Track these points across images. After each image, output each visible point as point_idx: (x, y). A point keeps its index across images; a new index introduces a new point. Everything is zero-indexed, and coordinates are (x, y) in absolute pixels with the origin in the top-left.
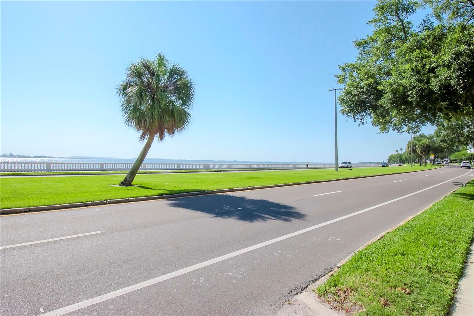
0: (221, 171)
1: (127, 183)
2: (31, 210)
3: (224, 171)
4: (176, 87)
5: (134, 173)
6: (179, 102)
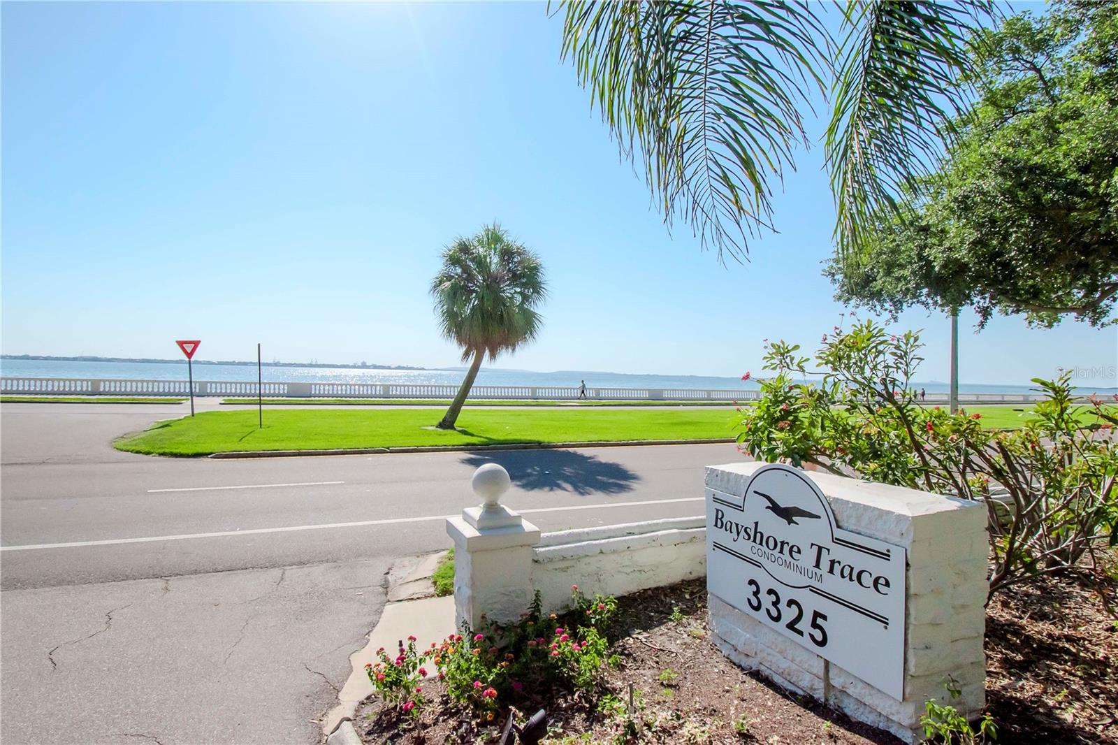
0: (678, 405)
1: (447, 424)
3: (684, 405)
4: (514, 275)
5: (455, 410)
6: (519, 298)
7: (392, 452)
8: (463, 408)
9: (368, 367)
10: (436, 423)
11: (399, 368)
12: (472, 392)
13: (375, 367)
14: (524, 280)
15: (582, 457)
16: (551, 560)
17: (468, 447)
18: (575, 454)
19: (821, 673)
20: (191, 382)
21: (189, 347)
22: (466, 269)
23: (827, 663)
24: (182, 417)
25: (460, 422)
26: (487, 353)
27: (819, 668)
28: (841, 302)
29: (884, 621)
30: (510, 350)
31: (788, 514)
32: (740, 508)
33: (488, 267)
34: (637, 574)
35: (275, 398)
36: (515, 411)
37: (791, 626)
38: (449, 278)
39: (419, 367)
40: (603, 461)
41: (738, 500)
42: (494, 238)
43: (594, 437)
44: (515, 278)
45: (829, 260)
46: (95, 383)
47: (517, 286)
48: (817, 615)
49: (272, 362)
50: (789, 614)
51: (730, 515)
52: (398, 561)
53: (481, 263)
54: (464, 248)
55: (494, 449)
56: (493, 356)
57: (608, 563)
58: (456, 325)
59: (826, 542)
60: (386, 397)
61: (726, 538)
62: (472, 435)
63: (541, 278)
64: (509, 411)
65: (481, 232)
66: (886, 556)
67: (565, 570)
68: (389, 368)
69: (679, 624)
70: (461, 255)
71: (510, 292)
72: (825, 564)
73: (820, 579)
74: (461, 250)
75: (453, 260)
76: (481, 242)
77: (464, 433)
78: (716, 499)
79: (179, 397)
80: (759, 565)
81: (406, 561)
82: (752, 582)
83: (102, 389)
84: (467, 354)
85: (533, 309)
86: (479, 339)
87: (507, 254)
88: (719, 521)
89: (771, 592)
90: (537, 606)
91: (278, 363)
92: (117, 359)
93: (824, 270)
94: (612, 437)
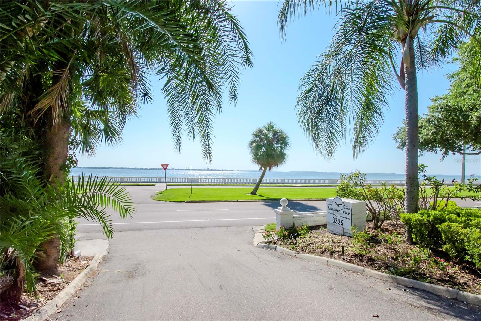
1: (254, 193)
2: (211, 202)
4: (278, 140)
5: (256, 188)
6: (279, 149)
7: (239, 201)
8: (259, 187)
9: (210, 170)
10: (250, 193)
11: (223, 170)
12: (263, 181)
13: (213, 170)
14: (281, 142)
15: (302, 204)
16: (296, 218)
17: (263, 200)
18: (300, 203)
19: (342, 230)
20: (166, 178)
21: (165, 167)
22: (260, 138)
23: (343, 228)
24: (163, 190)
25: (258, 192)
26: (268, 169)
27: (342, 229)
28: (400, 149)
29: (349, 219)
30: (276, 166)
31: (338, 205)
32: (331, 205)
33: (269, 137)
34: (314, 222)
35: (183, 184)
36: (276, 188)
37: (339, 224)
38: (255, 141)
39: (231, 170)
40: (309, 205)
41: (331, 204)
42: (271, 127)
43: (307, 198)
44: (278, 142)
45: (395, 134)
46: (123, 178)
47: (279, 144)
48: (342, 221)
49: (171, 168)
50: (338, 221)
51: (330, 206)
52: (254, 227)
53: (266, 137)
54: (261, 131)
55: (272, 201)
56: (270, 169)
57: (308, 219)
58: (257, 158)
59: (343, 209)
60: (225, 183)
61: (330, 211)
62: (264, 197)
63: (288, 141)
64: (274, 188)
65: (266, 125)
66: (349, 209)
67: (299, 220)
68: (218, 170)
69: (322, 229)
70: (259, 134)
71: (276, 145)
72: (343, 212)
73: (342, 215)
74: (259, 132)
75: (257, 136)
76: (265, 128)
77: (260, 196)
78: (328, 204)
79: (153, 183)
80: (334, 215)
81: (256, 227)
82: (333, 218)
83: (125, 181)
84: (261, 168)
85: (285, 152)
86: (266, 163)
87: (275, 133)
88: (329, 208)
89: (336, 219)
90: (294, 225)
91: (174, 168)
92: (111, 168)
93: (393, 138)
94: (314, 198)
